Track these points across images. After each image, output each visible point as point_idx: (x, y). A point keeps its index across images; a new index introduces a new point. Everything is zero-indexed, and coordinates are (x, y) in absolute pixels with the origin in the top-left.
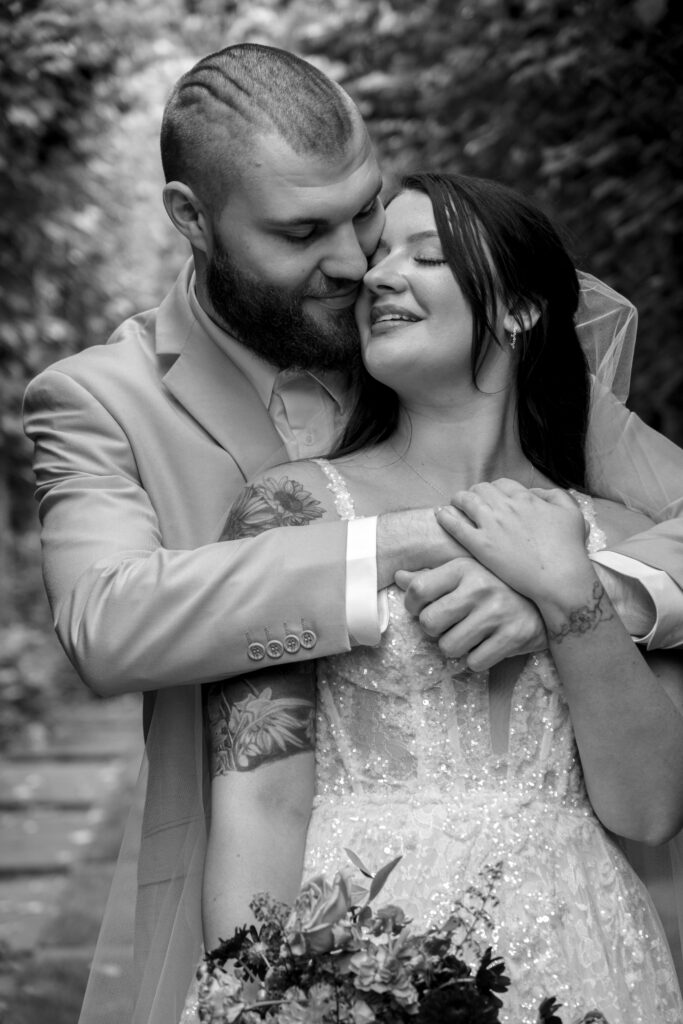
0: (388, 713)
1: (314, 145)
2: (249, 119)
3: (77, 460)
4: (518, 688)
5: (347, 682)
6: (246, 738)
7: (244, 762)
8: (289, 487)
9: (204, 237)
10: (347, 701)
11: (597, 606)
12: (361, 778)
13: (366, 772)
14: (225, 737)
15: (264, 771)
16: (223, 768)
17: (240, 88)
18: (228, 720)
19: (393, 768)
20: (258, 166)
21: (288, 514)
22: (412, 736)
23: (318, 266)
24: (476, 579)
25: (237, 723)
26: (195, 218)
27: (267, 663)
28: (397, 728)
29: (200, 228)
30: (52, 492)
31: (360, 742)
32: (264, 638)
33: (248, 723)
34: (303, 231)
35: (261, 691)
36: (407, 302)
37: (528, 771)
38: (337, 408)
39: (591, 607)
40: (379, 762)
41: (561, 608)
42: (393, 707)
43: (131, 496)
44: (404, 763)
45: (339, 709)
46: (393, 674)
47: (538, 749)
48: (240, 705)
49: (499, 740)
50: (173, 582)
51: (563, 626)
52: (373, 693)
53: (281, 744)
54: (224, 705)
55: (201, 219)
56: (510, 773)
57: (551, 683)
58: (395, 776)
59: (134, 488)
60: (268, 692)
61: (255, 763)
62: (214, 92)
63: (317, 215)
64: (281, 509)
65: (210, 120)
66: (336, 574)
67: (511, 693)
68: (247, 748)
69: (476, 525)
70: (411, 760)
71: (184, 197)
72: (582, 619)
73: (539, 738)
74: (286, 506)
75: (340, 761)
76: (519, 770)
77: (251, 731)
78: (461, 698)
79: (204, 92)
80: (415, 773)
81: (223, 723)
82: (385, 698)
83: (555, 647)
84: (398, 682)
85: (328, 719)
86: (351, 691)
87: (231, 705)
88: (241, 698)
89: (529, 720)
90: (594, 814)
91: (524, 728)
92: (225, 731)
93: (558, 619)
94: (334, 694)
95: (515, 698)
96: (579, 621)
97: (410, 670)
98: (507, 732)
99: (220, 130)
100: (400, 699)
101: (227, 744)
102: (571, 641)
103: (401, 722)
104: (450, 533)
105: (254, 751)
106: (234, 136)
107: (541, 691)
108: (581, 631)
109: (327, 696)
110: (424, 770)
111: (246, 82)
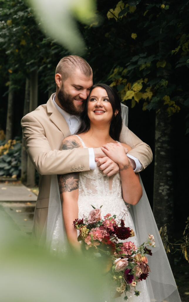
0: (92, 182)
1: (85, 74)
2: (76, 66)
3: (34, 132)
4: (114, 179)
5: (85, 177)
6: (69, 186)
7: (69, 190)
8: (74, 141)
9: (60, 85)
10: (85, 180)
11: (129, 165)
12: (87, 193)
13: (88, 192)
14: (65, 185)
15: (72, 191)
16: (65, 191)
17: (75, 61)
18: (65, 182)
19: (93, 192)
20: (75, 74)
21: (75, 146)
22: (97, 187)
23: (79, 95)
24: (109, 161)
25: (67, 183)
26: (60, 81)
27: (74, 171)
28: (94, 185)
29: (60, 83)
30: (30, 137)
31: (86, 187)
32: (74, 167)
33: (69, 183)
34: (79, 88)
35: (72, 177)
36: (103, 109)
37: (115, 193)
38: (79, 122)
39: (128, 165)
40: (91, 191)
41: (123, 165)
42: (93, 182)
43: (45, 139)
44: (95, 191)
45: (83, 181)
46: (94, 176)
47: (116, 189)
48: (68, 180)
49: (110, 188)
50: (59, 156)
51: (123, 168)
52: (90, 179)
53: (75, 187)
54: (64, 180)
55: (61, 81)
56: (112, 193)
57: (119, 178)
58: (93, 194)
59: (45, 137)
60: (73, 178)
61: (71, 190)
62: (70, 60)
63: (82, 86)
64: (73, 145)
65: (68, 64)
66: (87, 157)
67: (113, 179)
68: (69, 188)
69: (108, 150)
70: (96, 191)
71: (59, 77)
72: (127, 167)
73: (117, 187)
74: (74, 144)
75: (83, 190)
76: (114, 193)
77: (70, 185)
78: (105, 180)
79: (69, 60)
80: (97, 193)
81: (64, 183)
82: (92, 180)
83: (121, 172)
84: (94, 177)
85: (81, 183)
86: (86, 178)
87: (66, 180)
88: (68, 178)
89: (115, 184)
90: (124, 200)
91: (114, 186)
92: (65, 184)
93: (122, 167)
94: (82, 178)
95: (113, 180)
96: (126, 167)
97: (97, 175)
98: (111, 186)
99: (70, 67)
100: (94, 180)
101: (65, 187)
102: (124, 171)
103: (94, 184)
104: (104, 151)
105: (71, 188)
106: (72, 68)
107: (117, 179)
108: (126, 169)
109: (81, 178)
110: (99, 192)
111: (76, 60)
